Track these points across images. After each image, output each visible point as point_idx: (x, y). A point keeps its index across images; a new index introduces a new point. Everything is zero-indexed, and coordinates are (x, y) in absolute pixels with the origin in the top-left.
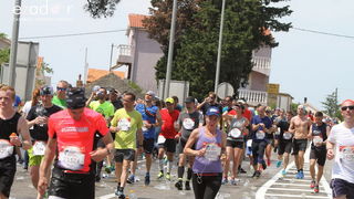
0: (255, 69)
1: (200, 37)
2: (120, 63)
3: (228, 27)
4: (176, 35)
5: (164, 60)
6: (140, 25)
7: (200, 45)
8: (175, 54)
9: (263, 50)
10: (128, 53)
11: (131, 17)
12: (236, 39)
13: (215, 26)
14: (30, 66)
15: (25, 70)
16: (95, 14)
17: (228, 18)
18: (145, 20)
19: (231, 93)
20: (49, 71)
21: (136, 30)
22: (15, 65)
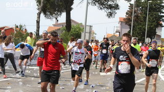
0: (157, 34)
1: (141, 24)
2: (116, 32)
3: (149, 21)
4: (134, 24)
5: (130, 31)
6: (122, 20)
7: (141, 26)
8: (133, 29)
9: (159, 28)
10: (119, 29)
11: (120, 18)
12: (152, 25)
13: (145, 21)
14: (90, 33)
15: (88, 34)
16: (109, 17)
17: (149, 18)
18: (124, 19)
19: (150, 41)
20: (96, 34)
21: (121, 22)
22: (85, 33)
